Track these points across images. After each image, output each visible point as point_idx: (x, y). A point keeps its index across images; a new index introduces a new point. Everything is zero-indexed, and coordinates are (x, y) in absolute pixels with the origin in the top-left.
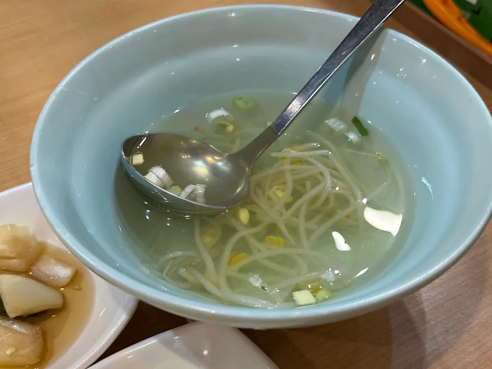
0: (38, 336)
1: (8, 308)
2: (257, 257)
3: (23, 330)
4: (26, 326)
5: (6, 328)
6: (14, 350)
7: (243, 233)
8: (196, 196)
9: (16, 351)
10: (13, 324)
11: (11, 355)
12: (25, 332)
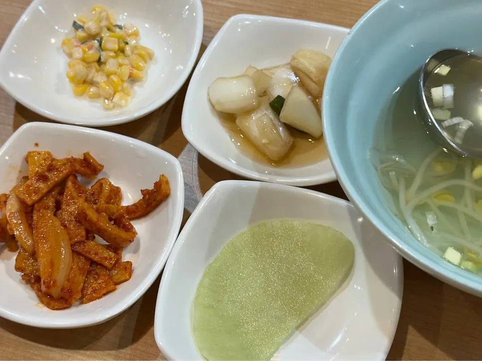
0: (288, 145)
1: (283, 113)
2: (460, 208)
3: (282, 134)
4: (286, 133)
5: (274, 124)
6: (267, 142)
7: (467, 183)
8: (459, 130)
9: (268, 144)
10: (280, 126)
11: (264, 144)
12: (282, 136)
